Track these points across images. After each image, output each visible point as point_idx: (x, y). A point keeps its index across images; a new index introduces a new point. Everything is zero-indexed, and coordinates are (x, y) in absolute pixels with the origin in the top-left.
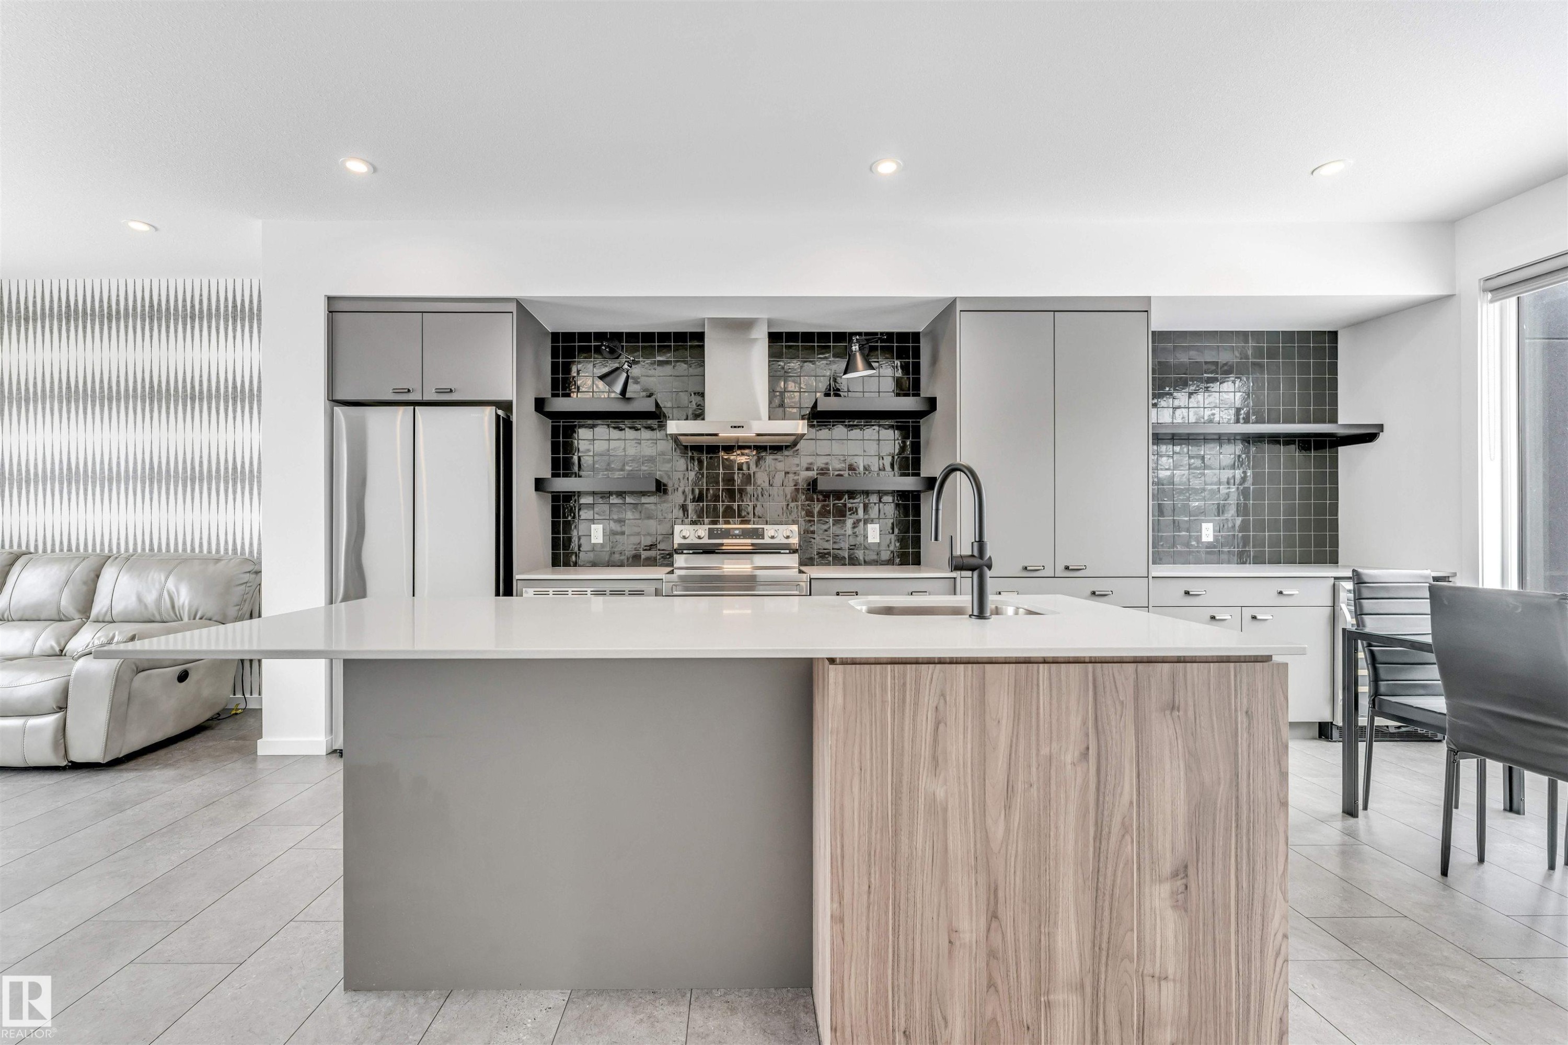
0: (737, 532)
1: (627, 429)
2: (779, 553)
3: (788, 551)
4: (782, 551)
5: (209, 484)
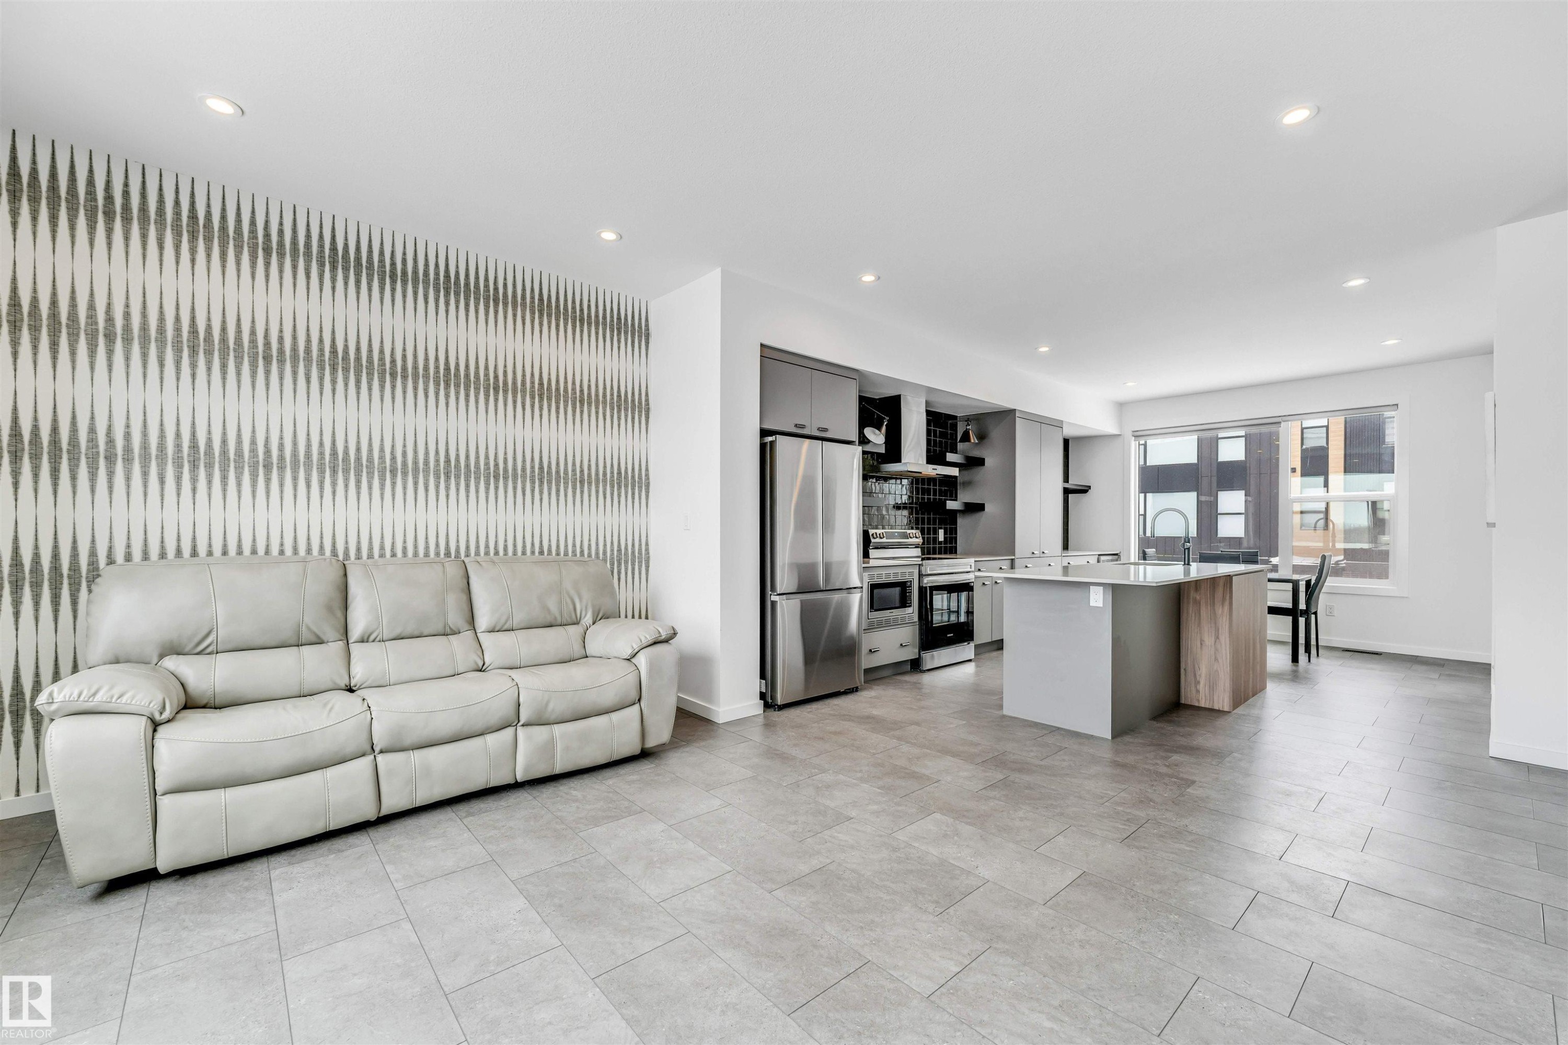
5: (515, 483)
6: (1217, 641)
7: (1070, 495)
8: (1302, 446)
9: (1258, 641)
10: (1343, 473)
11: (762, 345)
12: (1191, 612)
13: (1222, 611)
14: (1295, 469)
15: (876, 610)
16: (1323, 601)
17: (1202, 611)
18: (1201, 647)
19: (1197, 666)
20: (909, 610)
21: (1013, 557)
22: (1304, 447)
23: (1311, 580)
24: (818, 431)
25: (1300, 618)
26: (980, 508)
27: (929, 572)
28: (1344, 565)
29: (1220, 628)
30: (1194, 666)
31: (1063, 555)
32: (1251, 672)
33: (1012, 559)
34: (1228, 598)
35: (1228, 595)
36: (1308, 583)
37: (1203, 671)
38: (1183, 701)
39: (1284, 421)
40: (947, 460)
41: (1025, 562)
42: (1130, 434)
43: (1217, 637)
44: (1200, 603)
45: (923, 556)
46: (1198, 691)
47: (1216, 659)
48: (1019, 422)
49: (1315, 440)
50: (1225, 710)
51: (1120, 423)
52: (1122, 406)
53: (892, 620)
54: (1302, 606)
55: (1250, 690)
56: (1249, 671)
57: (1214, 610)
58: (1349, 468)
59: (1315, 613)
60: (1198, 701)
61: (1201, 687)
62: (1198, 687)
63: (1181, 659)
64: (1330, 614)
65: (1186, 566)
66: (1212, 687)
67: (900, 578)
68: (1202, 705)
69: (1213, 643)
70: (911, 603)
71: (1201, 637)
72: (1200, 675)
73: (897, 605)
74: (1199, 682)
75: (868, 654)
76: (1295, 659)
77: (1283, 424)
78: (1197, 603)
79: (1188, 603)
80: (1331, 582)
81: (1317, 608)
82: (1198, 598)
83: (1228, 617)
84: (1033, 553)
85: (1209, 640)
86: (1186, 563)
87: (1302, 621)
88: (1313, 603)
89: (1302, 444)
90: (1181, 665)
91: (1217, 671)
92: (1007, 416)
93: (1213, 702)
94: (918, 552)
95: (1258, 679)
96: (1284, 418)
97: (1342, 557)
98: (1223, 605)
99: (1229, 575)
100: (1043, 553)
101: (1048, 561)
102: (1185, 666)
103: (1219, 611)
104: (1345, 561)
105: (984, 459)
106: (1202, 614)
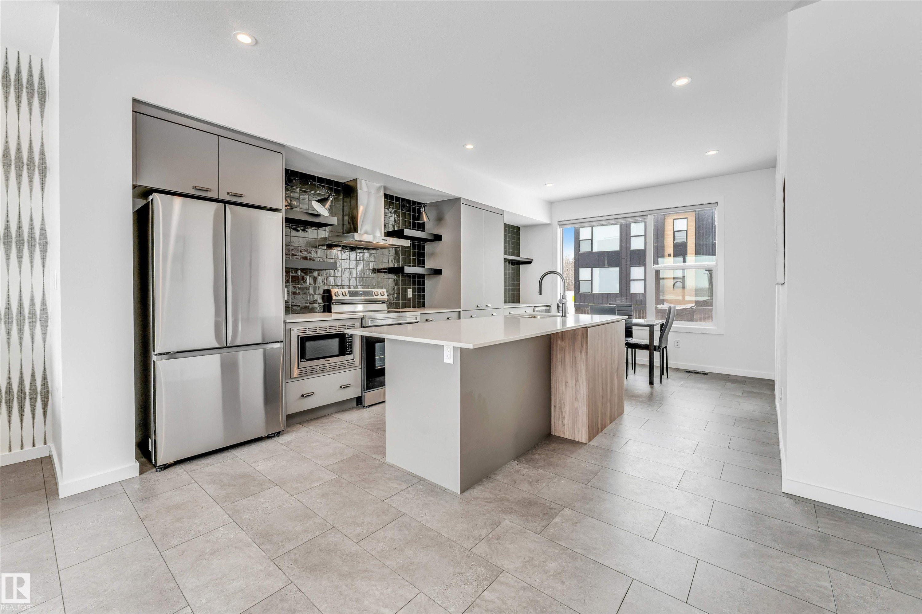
0: (361, 293)
1: (301, 231)
2: (376, 303)
3: (380, 302)
4: (377, 302)
6: (577, 383)
7: (520, 265)
8: (674, 242)
9: (616, 378)
10: (694, 255)
11: (134, 100)
12: (558, 357)
13: (581, 357)
14: (670, 254)
15: (308, 360)
16: (671, 337)
17: (566, 357)
18: (566, 387)
19: (563, 404)
20: (350, 357)
21: (460, 310)
22: (675, 242)
23: (664, 323)
24: (229, 196)
25: (655, 352)
26: (438, 272)
27: (370, 324)
28: (695, 309)
29: (579, 372)
30: (561, 403)
31: (504, 307)
32: (609, 404)
33: (459, 311)
34: (585, 346)
35: (585, 344)
36: (662, 325)
37: (567, 409)
38: (553, 433)
39: (649, 214)
40: (405, 235)
41: (471, 313)
42: (557, 223)
43: (577, 380)
44: (565, 350)
45: (388, 310)
46: (564, 425)
47: (577, 399)
48: (463, 207)
49: (681, 238)
50: (583, 442)
51: (551, 216)
52: (551, 204)
53: (328, 367)
54: (656, 343)
55: (608, 418)
56: (607, 404)
57: (575, 355)
58: (697, 253)
59: (666, 347)
60: (564, 433)
61: (566, 422)
62: (564, 422)
63: (552, 397)
64: (677, 346)
65: (563, 317)
66: (574, 422)
67: (338, 331)
68: (567, 436)
69: (574, 385)
70: (352, 351)
71: (566, 380)
72: (565, 412)
73: (337, 353)
74: (564, 417)
75: (300, 399)
76: (651, 383)
77: (648, 216)
78: (563, 350)
79: (557, 350)
80: (676, 325)
81: (667, 343)
82: (564, 346)
83: (585, 362)
84: (478, 306)
85: (571, 383)
86: (564, 315)
87: (657, 355)
88: (663, 341)
89: (674, 240)
90: (552, 402)
91: (577, 408)
92: (456, 202)
93: (575, 434)
94: (385, 306)
95: (616, 408)
96: (650, 212)
97: (694, 305)
98: (581, 352)
99: (586, 327)
100: (487, 306)
101: (491, 312)
102: (555, 403)
103: (578, 357)
104: (695, 307)
105: (441, 236)
106: (566, 361)
